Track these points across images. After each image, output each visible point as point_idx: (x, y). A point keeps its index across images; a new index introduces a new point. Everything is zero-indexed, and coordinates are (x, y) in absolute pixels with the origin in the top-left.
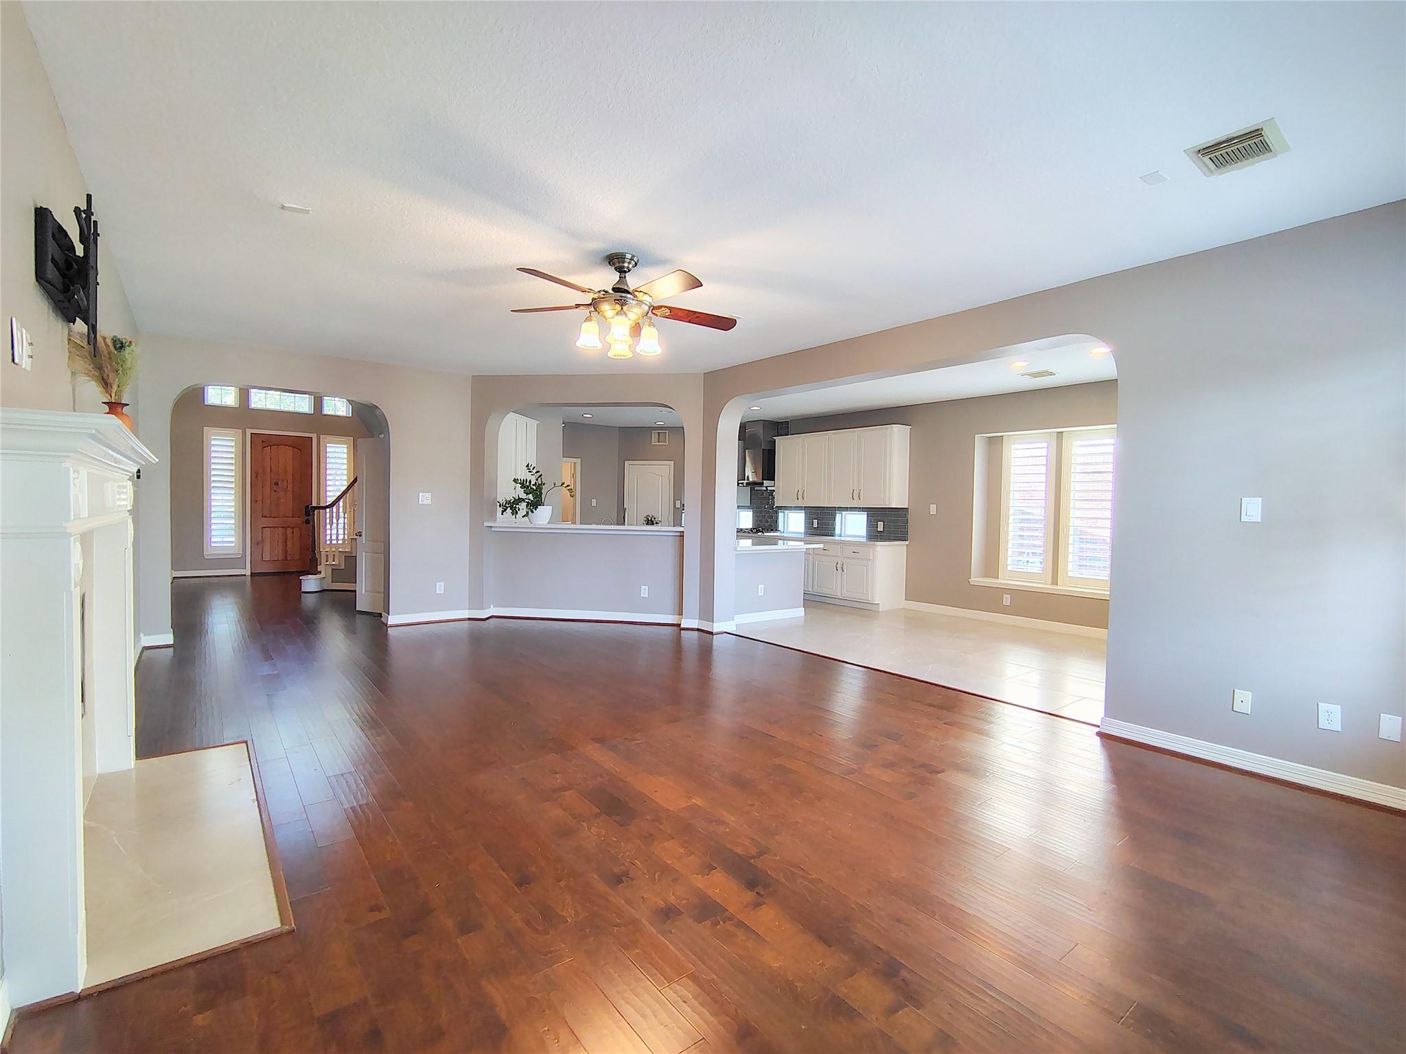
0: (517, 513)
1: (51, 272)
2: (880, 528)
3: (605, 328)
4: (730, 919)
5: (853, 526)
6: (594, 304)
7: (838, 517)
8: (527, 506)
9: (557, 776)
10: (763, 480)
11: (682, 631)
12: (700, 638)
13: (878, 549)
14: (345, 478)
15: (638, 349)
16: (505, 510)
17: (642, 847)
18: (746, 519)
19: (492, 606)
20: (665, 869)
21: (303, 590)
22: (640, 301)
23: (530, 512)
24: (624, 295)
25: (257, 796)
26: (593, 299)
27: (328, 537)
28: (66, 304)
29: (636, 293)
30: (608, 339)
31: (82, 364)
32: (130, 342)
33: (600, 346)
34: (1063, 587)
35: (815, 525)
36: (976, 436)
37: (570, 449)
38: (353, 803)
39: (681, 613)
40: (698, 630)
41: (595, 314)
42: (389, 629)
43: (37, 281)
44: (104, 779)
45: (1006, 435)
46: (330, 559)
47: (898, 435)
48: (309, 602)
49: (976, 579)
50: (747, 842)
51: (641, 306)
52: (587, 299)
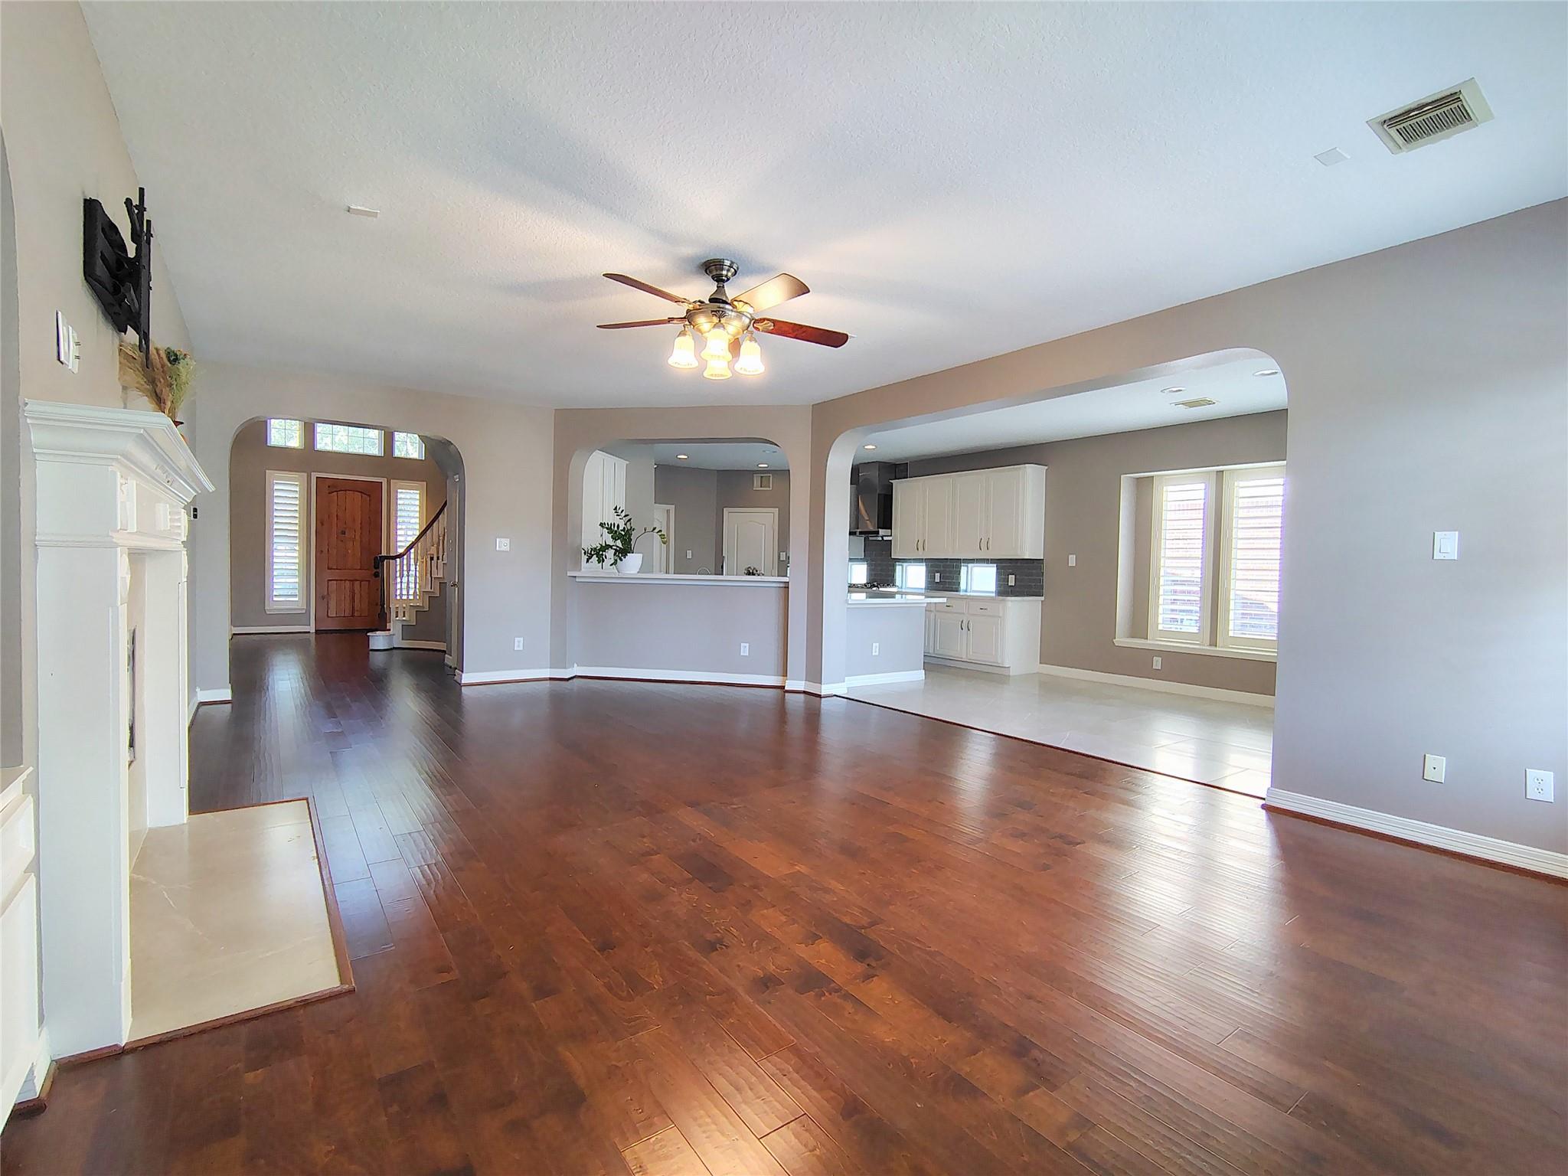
0: (603, 561)
1: (100, 269)
2: (1012, 583)
3: (700, 343)
4: (836, 991)
5: (980, 580)
6: (689, 317)
7: (963, 570)
8: (615, 554)
9: (645, 840)
10: (878, 528)
11: (786, 694)
12: (806, 702)
13: (1009, 604)
14: (417, 527)
15: (738, 367)
16: (590, 558)
17: (739, 914)
18: (860, 573)
19: (575, 665)
20: (766, 938)
21: (371, 648)
22: (739, 312)
23: (618, 560)
24: (722, 305)
25: (317, 852)
26: (688, 311)
27: (398, 592)
28: (117, 309)
29: (735, 303)
30: (705, 354)
31: (135, 377)
32: (185, 355)
33: (695, 364)
34: (1223, 649)
35: (937, 580)
36: (1122, 476)
37: (662, 495)
38: (421, 862)
39: (785, 674)
40: (804, 692)
41: (689, 328)
42: (463, 688)
43: (86, 279)
44: (155, 836)
45: (1158, 476)
46: (401, 614)
47: (1032, 478)
48: (378, 660)
49: (1121, 639)
50: (856, 912)
51: (741, 319)
52: (681, 311)
